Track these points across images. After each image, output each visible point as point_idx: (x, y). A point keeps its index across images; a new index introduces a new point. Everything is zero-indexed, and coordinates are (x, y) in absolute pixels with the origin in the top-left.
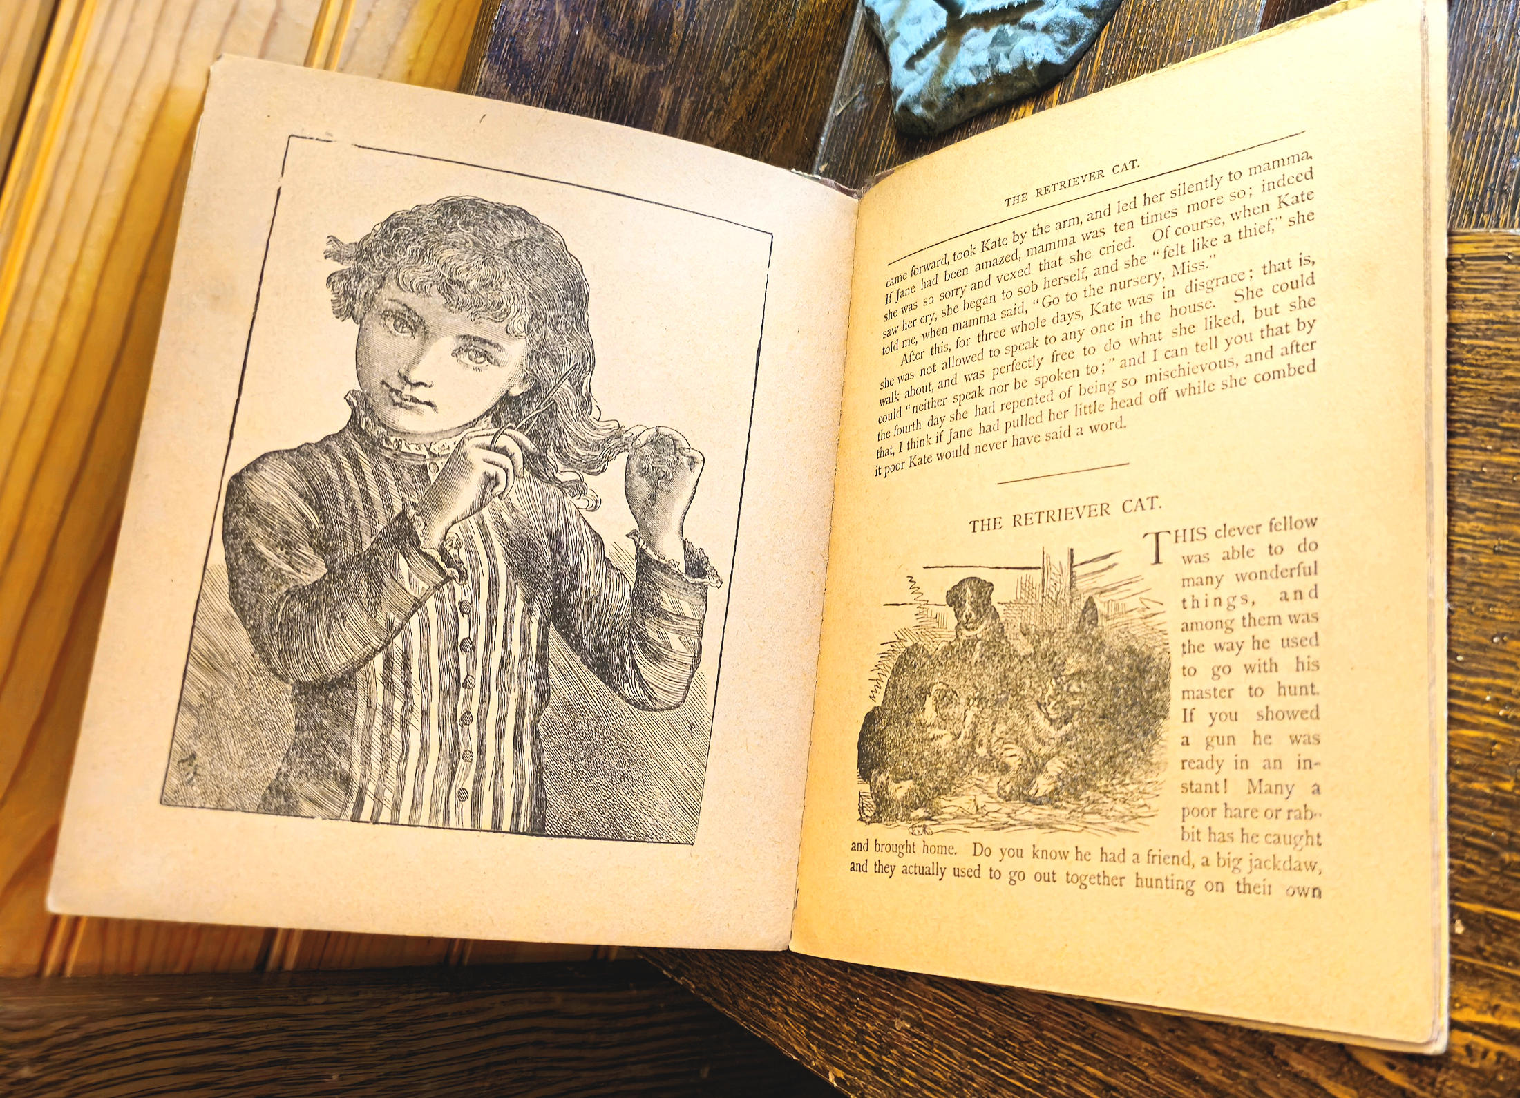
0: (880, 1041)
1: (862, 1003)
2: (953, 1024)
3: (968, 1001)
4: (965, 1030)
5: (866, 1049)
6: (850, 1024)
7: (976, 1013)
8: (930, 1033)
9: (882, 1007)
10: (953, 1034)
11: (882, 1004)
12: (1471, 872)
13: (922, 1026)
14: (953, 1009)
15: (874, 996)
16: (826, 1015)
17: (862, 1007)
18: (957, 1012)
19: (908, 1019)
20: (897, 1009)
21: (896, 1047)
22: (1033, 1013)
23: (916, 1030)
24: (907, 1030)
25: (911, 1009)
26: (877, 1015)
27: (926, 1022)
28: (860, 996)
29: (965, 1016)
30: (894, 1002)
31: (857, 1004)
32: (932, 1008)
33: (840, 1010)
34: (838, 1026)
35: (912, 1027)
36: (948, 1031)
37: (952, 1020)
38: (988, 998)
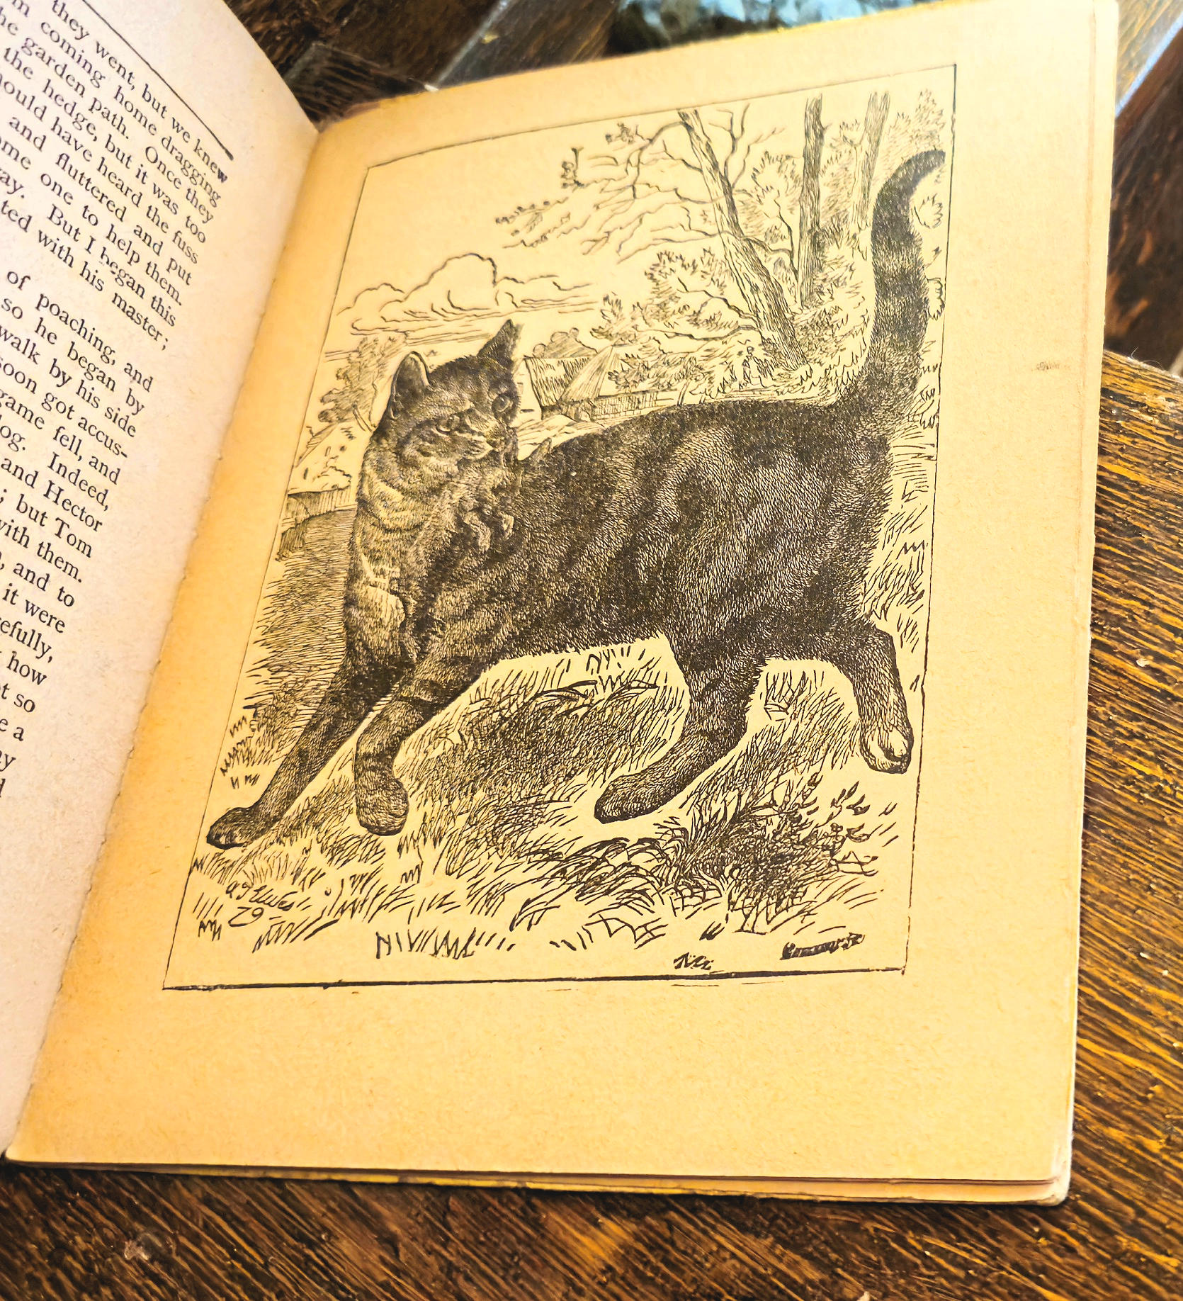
0: (89, 1268)
1: (81, 1203)
2: (220, 1273)
3: (260, 1244)
4: (238, 1288)
5: (61, 1276)
6: (48, 1229)
7: (266, 1266)
8: (178, 1277)
9: (112, 1216)
10: (215, 1287)
11: (115, 1212)
12: (1071, 1250)
13: (168, 1264)
14: (229, 1249)
15: (109, 1196)
16: (14, 1206)
17: (80, 1210)
18: (234, 1256)
19: (149, 1247)
20: (138, 1226)
21: (109, 1283)
22: (356, 1288)
23: (156, 1268)
24: (140, 1263)
25: (160, 1233)
26: (99, 1227)
27: (178, 1259)
28: (84, 1191)
29: (245, 1265)
30: (136, 1214)
31: (73, 1203)
32: (196, 1240)
33: (41, 1205)
34: (27, 1229)
35: (151, 1261)
36: (208, 1281)
37: (222, 1267)
38: (295, 1248)
